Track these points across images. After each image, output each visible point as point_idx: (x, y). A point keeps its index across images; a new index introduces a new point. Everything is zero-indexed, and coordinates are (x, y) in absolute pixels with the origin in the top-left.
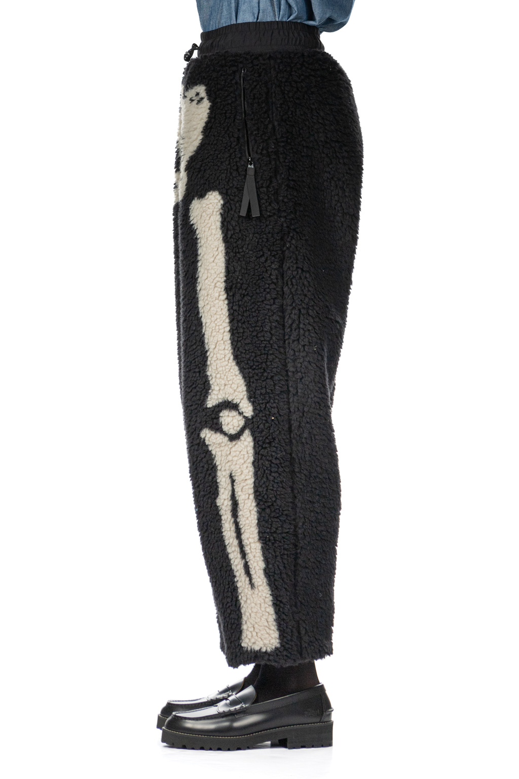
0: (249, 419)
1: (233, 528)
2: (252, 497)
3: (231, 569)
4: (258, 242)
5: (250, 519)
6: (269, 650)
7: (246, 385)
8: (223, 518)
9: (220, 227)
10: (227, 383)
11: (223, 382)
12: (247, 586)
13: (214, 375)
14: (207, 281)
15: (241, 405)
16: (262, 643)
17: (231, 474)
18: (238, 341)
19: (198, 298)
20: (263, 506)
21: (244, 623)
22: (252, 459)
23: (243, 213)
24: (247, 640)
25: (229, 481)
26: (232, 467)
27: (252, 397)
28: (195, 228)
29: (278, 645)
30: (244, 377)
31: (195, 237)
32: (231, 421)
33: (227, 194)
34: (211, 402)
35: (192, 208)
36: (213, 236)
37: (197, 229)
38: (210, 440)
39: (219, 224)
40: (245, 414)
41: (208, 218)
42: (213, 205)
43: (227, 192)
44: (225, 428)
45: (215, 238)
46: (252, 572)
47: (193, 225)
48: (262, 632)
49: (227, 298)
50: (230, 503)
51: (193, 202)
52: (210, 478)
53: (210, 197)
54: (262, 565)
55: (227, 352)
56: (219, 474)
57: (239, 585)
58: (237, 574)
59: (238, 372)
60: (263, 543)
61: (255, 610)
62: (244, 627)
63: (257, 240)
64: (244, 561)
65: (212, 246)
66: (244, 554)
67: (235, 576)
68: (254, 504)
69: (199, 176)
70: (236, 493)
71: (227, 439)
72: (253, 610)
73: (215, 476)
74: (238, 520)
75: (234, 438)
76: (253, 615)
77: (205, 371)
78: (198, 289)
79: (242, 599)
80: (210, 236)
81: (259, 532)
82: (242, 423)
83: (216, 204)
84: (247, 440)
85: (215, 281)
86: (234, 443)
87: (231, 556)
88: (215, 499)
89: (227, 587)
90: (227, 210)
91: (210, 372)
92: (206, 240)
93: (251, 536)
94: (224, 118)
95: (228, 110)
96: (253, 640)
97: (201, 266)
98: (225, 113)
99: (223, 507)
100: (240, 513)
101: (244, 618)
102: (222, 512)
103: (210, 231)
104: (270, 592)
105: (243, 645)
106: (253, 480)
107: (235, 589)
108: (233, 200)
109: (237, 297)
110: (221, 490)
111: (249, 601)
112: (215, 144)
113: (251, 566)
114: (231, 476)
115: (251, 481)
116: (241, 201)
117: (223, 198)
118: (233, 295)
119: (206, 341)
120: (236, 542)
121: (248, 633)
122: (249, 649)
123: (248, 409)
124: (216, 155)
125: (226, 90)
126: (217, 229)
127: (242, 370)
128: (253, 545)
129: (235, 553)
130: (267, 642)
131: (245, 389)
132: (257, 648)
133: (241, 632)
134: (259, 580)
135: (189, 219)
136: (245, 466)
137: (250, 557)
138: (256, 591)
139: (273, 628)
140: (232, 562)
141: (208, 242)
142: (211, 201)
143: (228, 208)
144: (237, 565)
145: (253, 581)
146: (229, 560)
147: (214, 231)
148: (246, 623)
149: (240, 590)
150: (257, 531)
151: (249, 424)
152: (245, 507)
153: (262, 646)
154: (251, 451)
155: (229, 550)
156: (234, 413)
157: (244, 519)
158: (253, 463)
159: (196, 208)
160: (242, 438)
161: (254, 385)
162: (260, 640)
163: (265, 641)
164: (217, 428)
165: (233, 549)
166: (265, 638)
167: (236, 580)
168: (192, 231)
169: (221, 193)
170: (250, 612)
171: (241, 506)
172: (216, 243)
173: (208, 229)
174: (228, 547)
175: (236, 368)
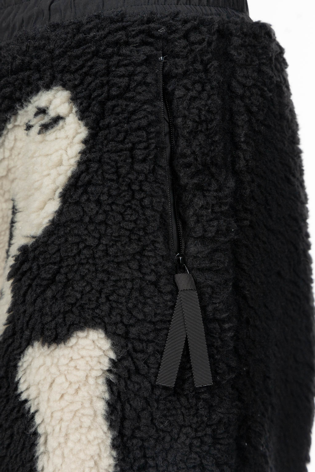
4: (191, 445)
9: (104, 412)
23: (166, 378)
28: (32, 411)
31: (33, 430)
33: (126, 336)
35: (25, 365)
36: (84, 431)
37: (36, 411)
39: (101, 407)
41: (71, 391)
42: (87, 363)
43: (127, 333)
45: (91, 438)
47: (26, 401)
51: (30, 351)
53: (82, 342)
63: (188, 442)
65: (82, 455)
69: (49, 293)
80: (77, 429)
83: (95, 360)
90: (125, 374)
92: (62, 440)
94: (129, 160)
95: (140, 142)
98: (132, 150)
103: (76, 420)
108: (142, 351)
116: (161, 353)
124: (101, 247)
125: (132, 99)
126: (95, 415)
135: (16, 388)
141: (70, 444)
142: (84, 353)
143: (129, 371)
159: (36, 363)
168: (23, 415)
169: (109, 334)
173: (71, 415)
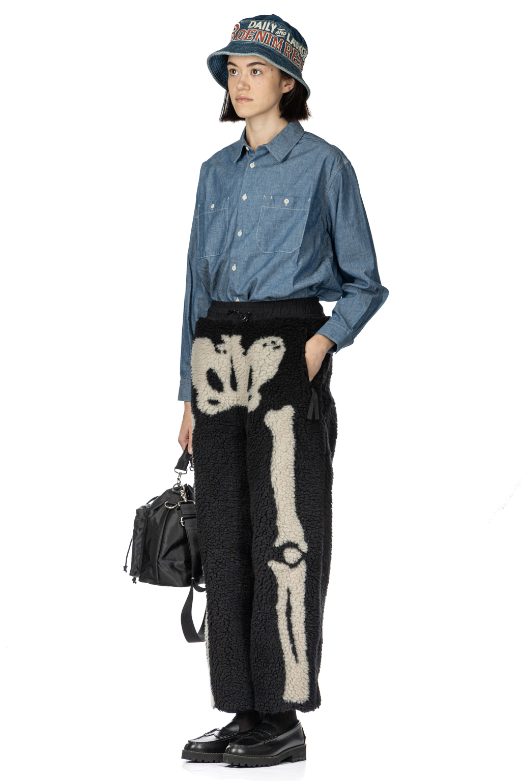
0: (305, 554)
1: (286, 623)
2: (302, 604)
3: (281, 649)
5: (300, 618)
6: (302, 702)
7: (304, 532)
8: (279, 617)
10: (291, 530)
11: (289, 530)
12: (293, 661)
13: (281, 526)
14: (280, 464)
15: (300, 545)
16: (298, 698)
17: (288, 589)
18: (299, 504)
19: (271, 476)
20: (310, 610)
21: (287, 684)
22: (304, 580)
23: (310, 417)
24: (287, 696)
25: (286, 593)
26: (290, 585)
27: (307, 539)
29: (308, 700)
30: (303, 527)
31: (271, 435)
32: (291, 555)
34: (278, 543)
35: (267, 417)
37: (273, 430)
38: (276, 568)
40: (302, 550)
41: (283, 423)
42: (287, 415)
43: (298, 406)
44: (287, 560)
46: (298, 652)
48: (299, 691)
49: (295, 476)
50: (285, 608)
51: (269, 412)
52: (273, 592)
54: (305, 648)
55: (293, 511)
56: (279, 589)
57: (286, 660)
58: (285, 653)
59: (299, 524)
60: (308, 634)
61: (296, 677)
62: (287, 687)
64: (292, 645)
65: (286, 441)
66: (292, 640)
67: (283, 654)
68: (304, 608)
70: (291, 601)
71: (288, 567)
72: (295, 676)
73: (276, 591)
74: (291, 618)
75: (293, 566)
76: (294, 680)
77: (275, 523)
78: (272, 469)
79: (287, 669)
80: (285, 434)
81: (305, 627)
82: (299, 557)
83: (290, 414)
84: (303, 567)
85: (287, 465)
86: (293, 569)
87: (282, 641)
88: (275, 605)
89: (277, 660)
90: (297, 417)
91: (279, 523)
92: (281, 437)
93: (300, 629)
96: (292, 696)
97: (275, 454)
99: (281, 610)
100: (293, 614)
101: (287, 681)
102: (279, 613)
103: (285, 431)
104: (308, 665)
105: (284, 698)
106: (304, 593)
107: (283, 662)
108: (302, 410)
109: (301, 475)
110: (280, 599)
111: (292, 671)
112: (289, 375)
113: (297, 648)
114: (288, 591)
115: (303, 594)
117: (295, 410)
118: (299, 474)
119: (277, 503)
120: (287, 632)
121: (289, 691)
122: (289, 701)
123: (304, 547)
124: (290, 382)
127: (302, 522)
128: (300, 635)
129: (285, 640)
130: (301, 697)
131: (303, 534)
132: (294, 701)
133: (284, 690)
134: (302, 657)
135: (264, 424)
136: (299, 584)
137: (297, 643)
138: (299, 664)
139: (307, 688)
140: (282, 645)
141: (283, 438)
142: (286, 412)
143: (299, 416)
144: (285, 647)
145: (298, 658)
146: (281, 643)
147: (287, 431)
148: (288, 684)
149: (286, 663)
150: (304, 626)
151: (304, 556)
152: (297, 610)
153: (298, 700)
154: (304, 574)
155: (281, 637)
156: (295, 550)
157: (295, 618)
158: (305, 582)
159: (271, 416)
160: (299, 566)
161: (310, 531)
162: (297, 696)
163: (300, 697)
164: (281, 559)
165: (284, 636)
166: (301, 695)
167: (284, 656)
169: (293, 406)
170: (293, 677)
171: (294, 609)
172: (289, 439)
174: (280, 635)
175: (299, 521)
